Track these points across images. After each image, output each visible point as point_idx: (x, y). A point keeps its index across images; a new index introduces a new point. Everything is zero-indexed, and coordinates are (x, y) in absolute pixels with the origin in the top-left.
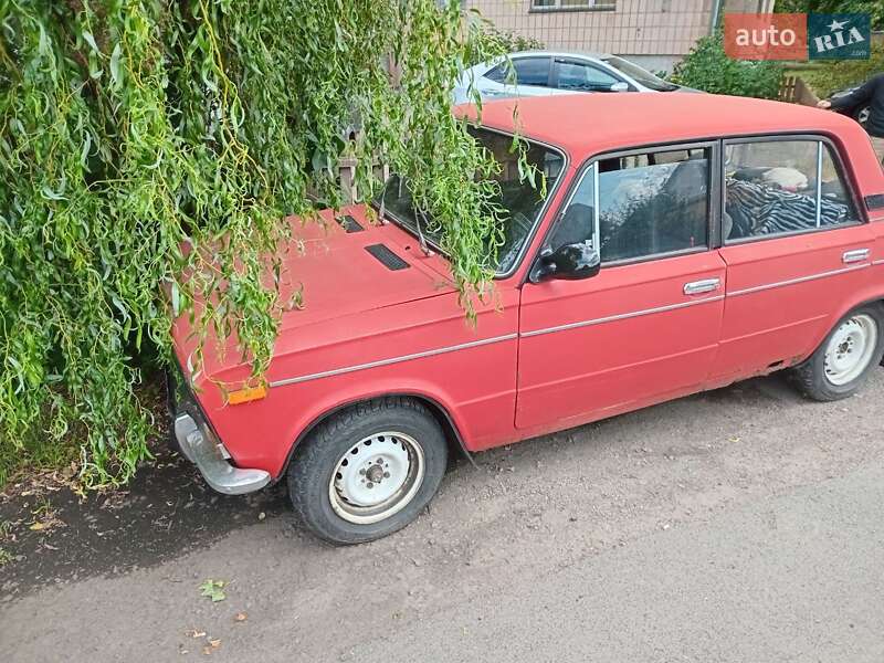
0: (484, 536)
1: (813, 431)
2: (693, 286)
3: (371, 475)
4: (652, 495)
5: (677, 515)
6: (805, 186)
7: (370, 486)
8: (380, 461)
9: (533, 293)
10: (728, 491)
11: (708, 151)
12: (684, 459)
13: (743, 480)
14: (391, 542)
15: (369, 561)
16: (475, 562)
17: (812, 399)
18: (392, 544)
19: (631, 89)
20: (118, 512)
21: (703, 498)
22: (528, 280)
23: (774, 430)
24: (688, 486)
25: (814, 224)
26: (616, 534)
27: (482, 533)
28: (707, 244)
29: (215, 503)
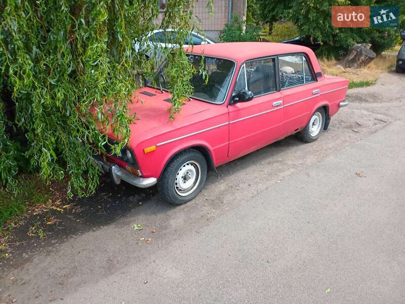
0: (223, 195)
1: (309, 151)
2: (275, 103)
3: (185, 178)
4: (270, 175)
5: (280, 178)
6: (294, 72)
7: (185, 182)
8: (187, 173)
9: (231, 108)
10: (292, 170)
11: (274, 60)
12: (275, 164)
13: (294, 166)
14: (193, 201)
15: (189, 208)
16: (225, 202)
17: (307, 142)
18: (194, 202)
19: (208, 43)
20: (80, 213)
21: (286, 173)
22: (230, 104)
23: (298, 152)
24: (280, 171)
25: (303, 83)
26: (265, 186)
27: (223, 193)
28: (276, 90)
29: (119, 203)
